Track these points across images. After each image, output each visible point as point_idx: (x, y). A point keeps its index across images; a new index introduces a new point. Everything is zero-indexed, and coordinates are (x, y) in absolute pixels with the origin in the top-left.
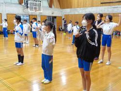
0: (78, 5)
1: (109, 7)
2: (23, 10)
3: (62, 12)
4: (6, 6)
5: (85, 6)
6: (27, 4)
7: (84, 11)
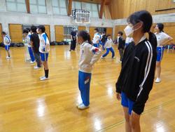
2: (71, 21)
3: (113, 23)
4: (54, 18)
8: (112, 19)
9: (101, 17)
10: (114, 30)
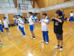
0: (49, 5)
1: (70, 3)
2: (18, 11)
3: (40, 10)
4: (7, 9)
5: (53, 5)
6: (20, 7)
7: (53, 8)
8: (39, 8)
9: (34, 7)
10: (41, 14)
